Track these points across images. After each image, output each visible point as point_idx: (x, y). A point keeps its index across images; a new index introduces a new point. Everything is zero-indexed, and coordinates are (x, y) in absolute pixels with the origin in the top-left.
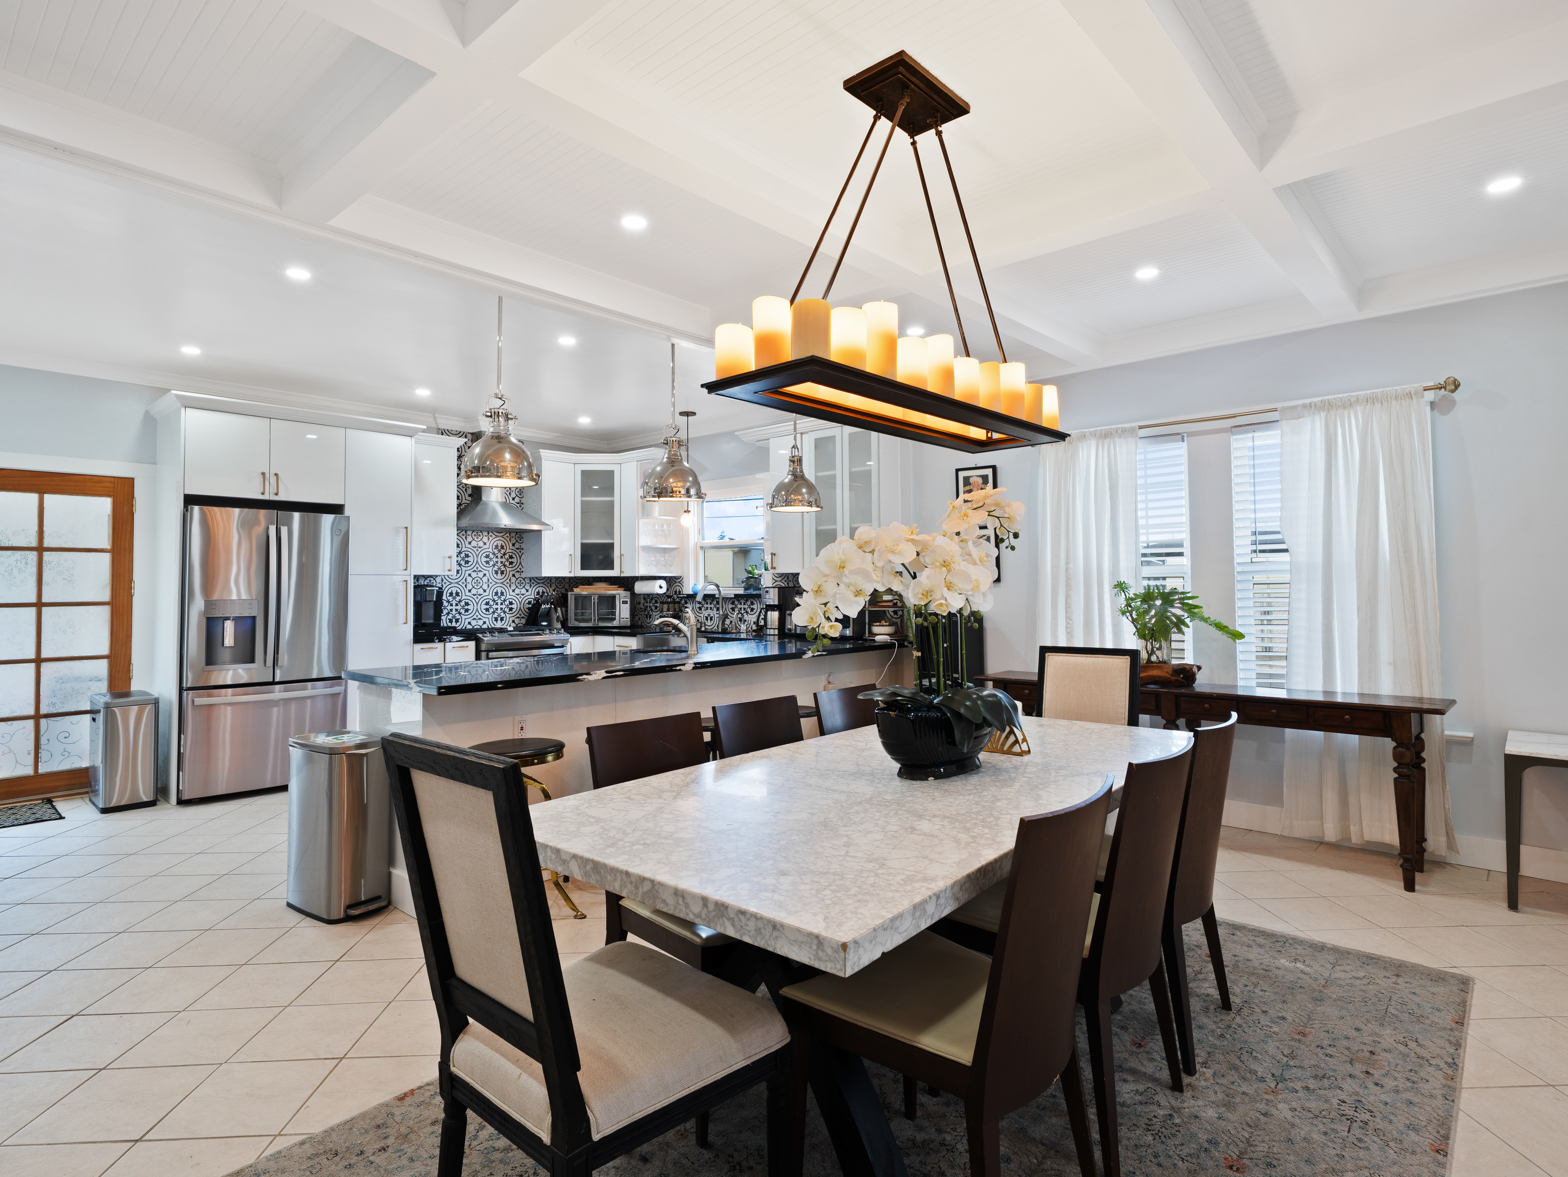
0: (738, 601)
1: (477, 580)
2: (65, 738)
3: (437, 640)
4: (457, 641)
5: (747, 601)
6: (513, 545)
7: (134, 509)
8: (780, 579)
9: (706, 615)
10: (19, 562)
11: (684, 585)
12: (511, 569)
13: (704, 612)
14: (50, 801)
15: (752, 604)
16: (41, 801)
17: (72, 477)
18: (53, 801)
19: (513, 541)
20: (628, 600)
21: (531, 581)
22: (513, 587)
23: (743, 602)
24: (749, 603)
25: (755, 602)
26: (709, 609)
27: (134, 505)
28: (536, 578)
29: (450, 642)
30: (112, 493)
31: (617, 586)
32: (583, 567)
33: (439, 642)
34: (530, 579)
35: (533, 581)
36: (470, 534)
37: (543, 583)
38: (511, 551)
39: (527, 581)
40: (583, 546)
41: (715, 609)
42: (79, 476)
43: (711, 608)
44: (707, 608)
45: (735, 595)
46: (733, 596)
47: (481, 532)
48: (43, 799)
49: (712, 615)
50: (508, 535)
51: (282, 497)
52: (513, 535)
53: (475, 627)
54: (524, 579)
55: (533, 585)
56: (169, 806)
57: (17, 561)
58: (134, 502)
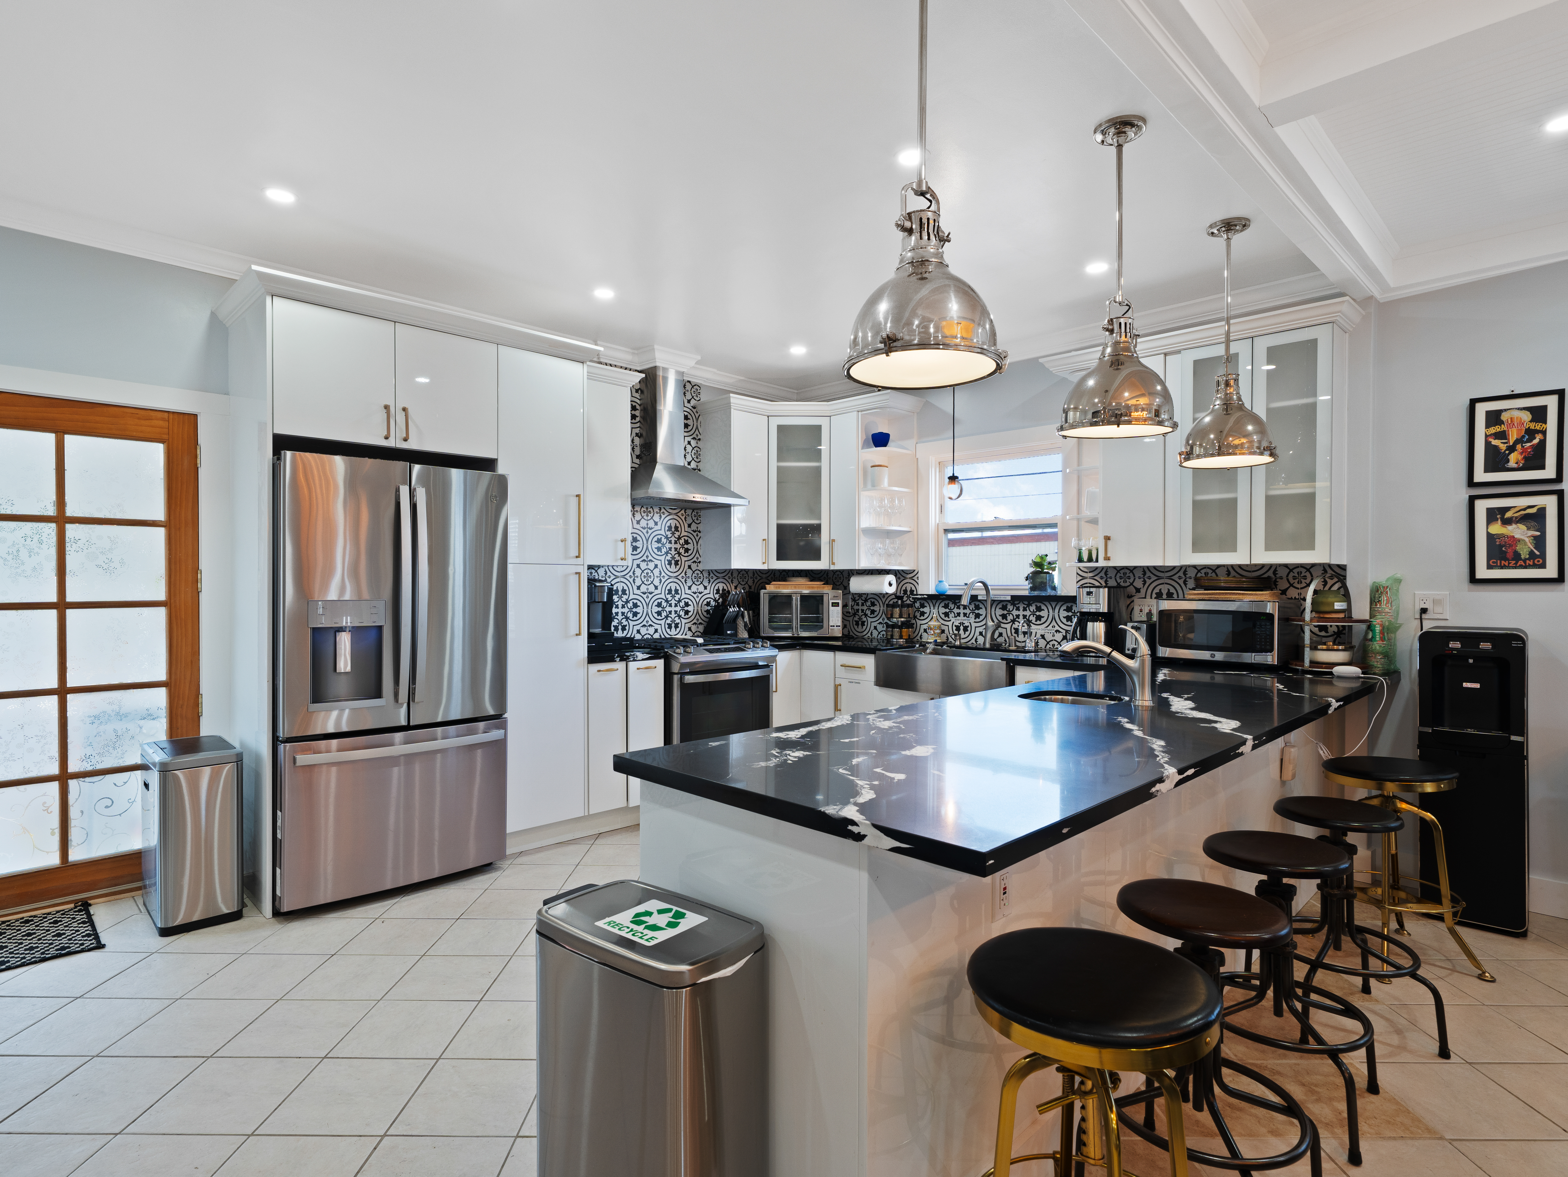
0: (1014, 605)
1: (647, 573)
2: (107, 807)
3: (619, 659)
4: (643, 660)
5: (1029, 605)
6: (689, 526)
7: (198, 462)
8: (1091, 575)
9: (957, 624)
10: (29, 540)
11: (919, 582)
12: (686, 559)
13: (953, 620)
14: (85, 906)
15: (1039, 609)
16: (72, 906)
17: (105, 409)
18: (90, 905)
19: (689, 521)
20: (840, 602)
21: (709, 575)
22: (689, 583)
23: (1021, 607)
24: (1033, 608)
25: (1043, 607)
26: (962, 615)
27: (199, 457)
28: (716, 571)
29: (634, 660)
30: (166, 437)
31: (822, 583)
32: (780, 557)
33: (620, 661)
34: (709, 573)
35: (712, 575)
36: (639, 510)
37: (723, 578)
38: (686, 534)
39: (706, 574)
40: (780, 528)
41: (972, 616)
42: (115, 409)
43: (965, 615)
44: (959, 614)
45: (1012, 597)
46: (1009, 598)
47: (652, 507)
48: (76, 902)
49: (967, 624)
50: (683, 512)
51: (413, 445)
52: (689, 512)
53: (645, 637)
54: (701, 572)
55: (712, 581)
56: (259, 919)
57: (25, 538)
58: (198, 451)
